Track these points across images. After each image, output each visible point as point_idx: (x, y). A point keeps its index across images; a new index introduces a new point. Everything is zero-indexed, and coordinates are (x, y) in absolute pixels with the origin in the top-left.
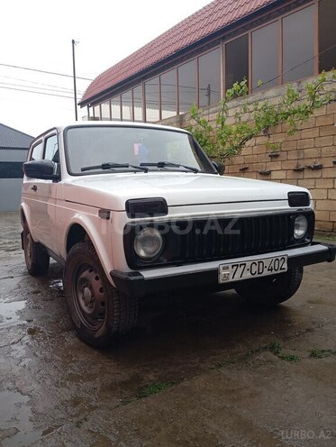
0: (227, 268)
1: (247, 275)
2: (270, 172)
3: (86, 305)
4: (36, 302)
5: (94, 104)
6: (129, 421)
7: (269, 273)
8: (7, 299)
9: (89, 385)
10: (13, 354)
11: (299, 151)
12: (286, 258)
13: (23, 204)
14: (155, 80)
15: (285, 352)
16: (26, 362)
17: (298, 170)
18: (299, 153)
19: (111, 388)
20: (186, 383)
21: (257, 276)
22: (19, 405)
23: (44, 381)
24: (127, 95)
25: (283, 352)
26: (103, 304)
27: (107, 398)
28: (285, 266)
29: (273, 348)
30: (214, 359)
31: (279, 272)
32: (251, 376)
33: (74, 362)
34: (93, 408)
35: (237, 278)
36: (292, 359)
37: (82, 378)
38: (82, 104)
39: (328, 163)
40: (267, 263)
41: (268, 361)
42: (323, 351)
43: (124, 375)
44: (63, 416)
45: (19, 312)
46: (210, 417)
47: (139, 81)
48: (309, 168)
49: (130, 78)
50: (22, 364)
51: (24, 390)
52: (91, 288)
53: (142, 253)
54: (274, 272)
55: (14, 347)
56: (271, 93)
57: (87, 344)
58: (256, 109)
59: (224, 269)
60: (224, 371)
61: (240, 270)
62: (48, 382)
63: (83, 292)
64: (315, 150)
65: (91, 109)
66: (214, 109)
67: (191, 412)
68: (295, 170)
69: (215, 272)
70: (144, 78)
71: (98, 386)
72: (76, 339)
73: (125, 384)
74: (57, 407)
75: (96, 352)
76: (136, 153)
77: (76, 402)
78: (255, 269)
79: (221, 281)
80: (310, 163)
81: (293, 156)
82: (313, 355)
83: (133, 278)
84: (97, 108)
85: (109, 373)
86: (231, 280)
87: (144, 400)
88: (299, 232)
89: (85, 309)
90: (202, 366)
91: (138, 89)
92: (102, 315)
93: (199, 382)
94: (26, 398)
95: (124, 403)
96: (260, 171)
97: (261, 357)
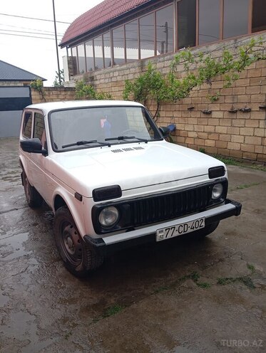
0: (162, 231)
1: (176, 234)
2: (211, 112)
3: (69, 248)
4: (35, 234)
5: (71, 46)
6: (97, 335)
7: (192, 230)
8: (15, 231)
9: (72, 307)
10: (23, 281)
11: (234, 96)
12: (204, 219)
13: (21, 157)
14: (121, 28)
15: (202, 280)
16: (32, 287)
17: (233, 112)
18: (233, 98)
19: (87, 309)
20: (134, 306)
21: (183, 233)
22: (29, 323)
23: (43, 304)
24: (98, 39)
25: (200, 280)
26: (80, 250)
27: (84, 317)
28: (203, 224)
29: (194, 277)
30: (154, 286)
31: (198, 228)
32: (176, 300)
33: (62, 288)
34: (75, 325)
35: (169, 236)
36: (205, 286)
37: (68, 301)
38: (62, 45)
39: (255, 107)
40: (190, 225)
41: (189, 288)
42: (227, 279)
43: (95, 300)
44: (57, 331)
45: (24, 244)
46: (147, 333)
47: (108, 29)
48: (241, 110)
49: (100, 26)
50: (29, 290)
51: (32, 311)
52: (72, 238)
53: (104, 223)
54: (195, 229)
55: (23, 275)
56: (213, 47)
57: (71, 273)
58: (201, 60)
59: (160, 232)
60: (160, 296)
61: (171, 231)
62: (47, 305)
63: (67, 239)
64: (246, 96)
65: (69, 49)
66: (168, 57)
67: (136, 329)
68: (230, 112)
69: (154, 235)
70: (111, 26)
71: (78, 308)
72: (64, 269)
73: (95, 306)
74: (53, 325)
75: (77, 280)
76: (103, 126)
77: (65, 320)
78: (181, 229)
79: (158, 240)
80: (242, 107)
81: (229, 100)
82: (220, 283)
83: (98, 245)
84: (74, 49)
85: (85, 297)
86: (165, 238)
87: (107, 319)
88: (216, 195)
89: (69, 251)
90: (146, 291)
91: (107, 35)
92: (80, 257)
93: (142, 305)
94: (33, 318)
95: (95, 321)
96: (203, 110)
97: (185, 284)
